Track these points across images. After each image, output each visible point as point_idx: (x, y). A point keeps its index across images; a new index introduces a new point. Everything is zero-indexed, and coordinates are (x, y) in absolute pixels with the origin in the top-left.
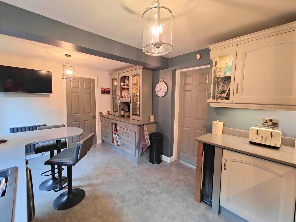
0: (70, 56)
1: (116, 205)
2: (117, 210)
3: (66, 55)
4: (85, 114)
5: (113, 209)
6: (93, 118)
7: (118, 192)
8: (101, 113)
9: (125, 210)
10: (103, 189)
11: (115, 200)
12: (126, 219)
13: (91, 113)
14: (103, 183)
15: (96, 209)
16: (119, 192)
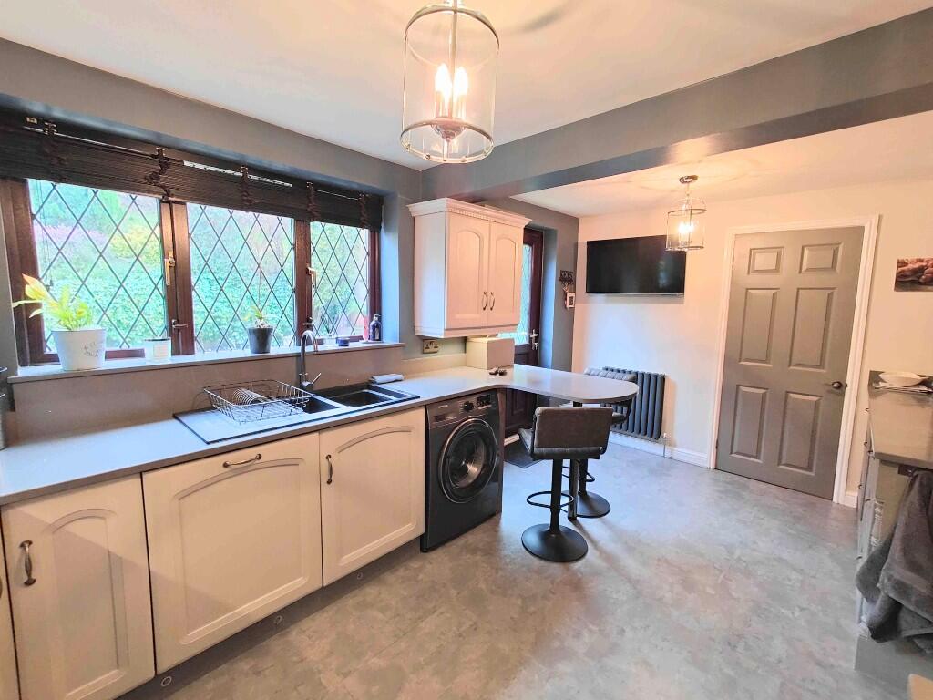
0: (694, 178)
1: (574, 637)
2: (556, 644)
3: (682, 180)
4: (791, 368)
5: (557, 633)
6: (829, 392)
7: (623, 631)
8: (875, 377)
9: (564, 667)
10: (615, 593)
11: (591, 631)
12: (536, 677)
13: (821, 366)
14: (638, 581)
15: (544, 597)
16: (629, 634)
